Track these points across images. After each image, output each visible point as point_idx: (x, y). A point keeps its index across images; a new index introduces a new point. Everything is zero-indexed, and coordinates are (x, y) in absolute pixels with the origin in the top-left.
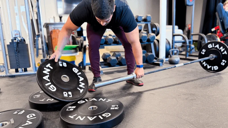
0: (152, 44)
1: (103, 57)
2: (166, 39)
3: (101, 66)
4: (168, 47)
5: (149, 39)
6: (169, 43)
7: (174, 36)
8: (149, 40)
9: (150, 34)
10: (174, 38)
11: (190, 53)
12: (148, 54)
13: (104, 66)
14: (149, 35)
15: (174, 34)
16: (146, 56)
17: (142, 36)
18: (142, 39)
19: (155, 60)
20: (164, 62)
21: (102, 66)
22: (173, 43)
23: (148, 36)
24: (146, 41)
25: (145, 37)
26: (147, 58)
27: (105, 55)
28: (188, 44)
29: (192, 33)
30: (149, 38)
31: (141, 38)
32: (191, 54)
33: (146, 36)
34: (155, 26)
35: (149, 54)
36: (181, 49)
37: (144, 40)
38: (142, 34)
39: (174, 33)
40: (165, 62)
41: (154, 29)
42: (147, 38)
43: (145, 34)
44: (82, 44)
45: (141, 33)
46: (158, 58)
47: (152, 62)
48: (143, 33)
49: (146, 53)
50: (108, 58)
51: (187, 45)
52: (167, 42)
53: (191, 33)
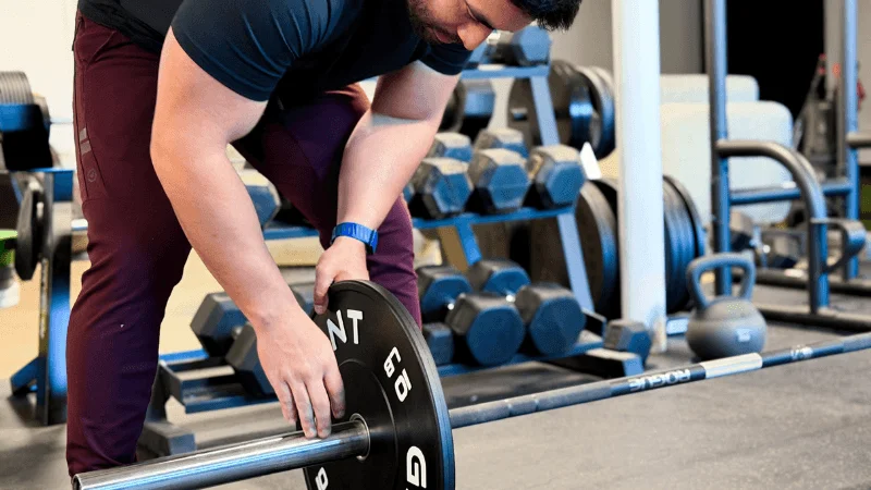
0: (567, 224)
1: (200, 326)
2: (667, 179)
3: (179, 399)
4: (682, 235)
5: (544, 186)
6: (688, 208)
7: (721, 156)
8: (537, 197)
9: (543, 155)
10: (727, 169)
11: (846, 276)
12: (536, 298)
13: (205, 399)
14: (538, 158)
15: (722, 143)
16: (522, 311)
17: (492, 170)
18: (491, 188)
19: (587, 338)
20: (653, 349)
21: (192, 400)
22: (715, 209)
23: (530, 166)
24: (518, 201)
25: (512, 171)
26: (527, 326)
27: (218, 306)
28: (820, 215)
29: (852, 135)
30: (541, 180)
31: (481, 184)
32: (854, 282)
33: (515, 168)
34: (586, 89)
35: (547, 295)
36: (782, 247)
37: (508, 195)
38: (490, 153)
39: (726, 134)
40: (662, 343)
41: (581, 109)
42: (529, 183)
43: (512, 147)
44: (41, 226)
45: (485, 146)
46: (616, 322)
47: (570, 352)
48: (495, 144)
49: (523, 288)
50: (238, 331)
51: (815, 220)
52: (676, 201)
53: (845, 132)
